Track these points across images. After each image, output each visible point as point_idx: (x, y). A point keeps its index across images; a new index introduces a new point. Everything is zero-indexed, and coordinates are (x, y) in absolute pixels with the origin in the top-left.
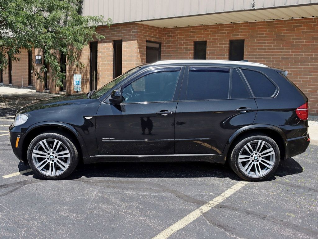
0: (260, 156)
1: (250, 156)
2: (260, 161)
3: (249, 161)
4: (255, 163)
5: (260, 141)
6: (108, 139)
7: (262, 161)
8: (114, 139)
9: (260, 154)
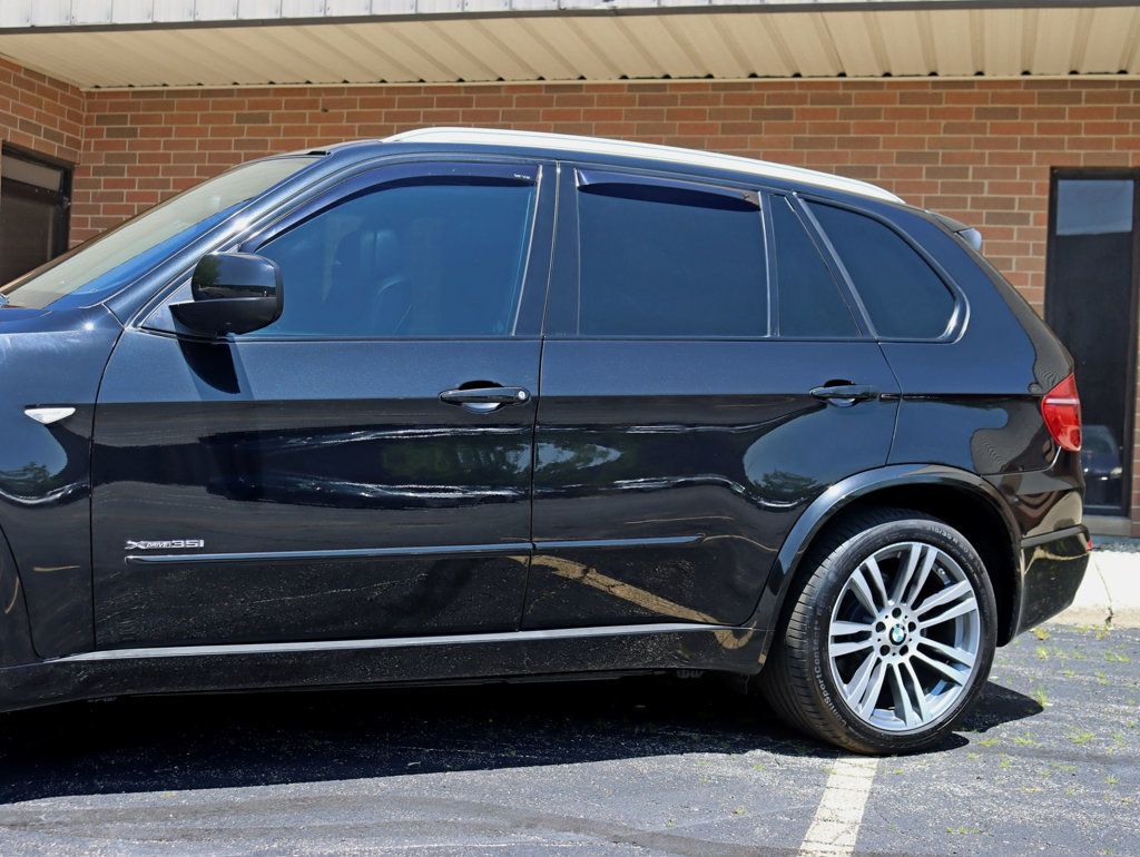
0: (912, 627)
1: (871, 628)
2: (913, 651)
3: (870, 650)
4: (895, 660)
5: (917, 548)
6: (165, 544)
7: (921, 648)
8: (202, 544)
9: (913, 616)
